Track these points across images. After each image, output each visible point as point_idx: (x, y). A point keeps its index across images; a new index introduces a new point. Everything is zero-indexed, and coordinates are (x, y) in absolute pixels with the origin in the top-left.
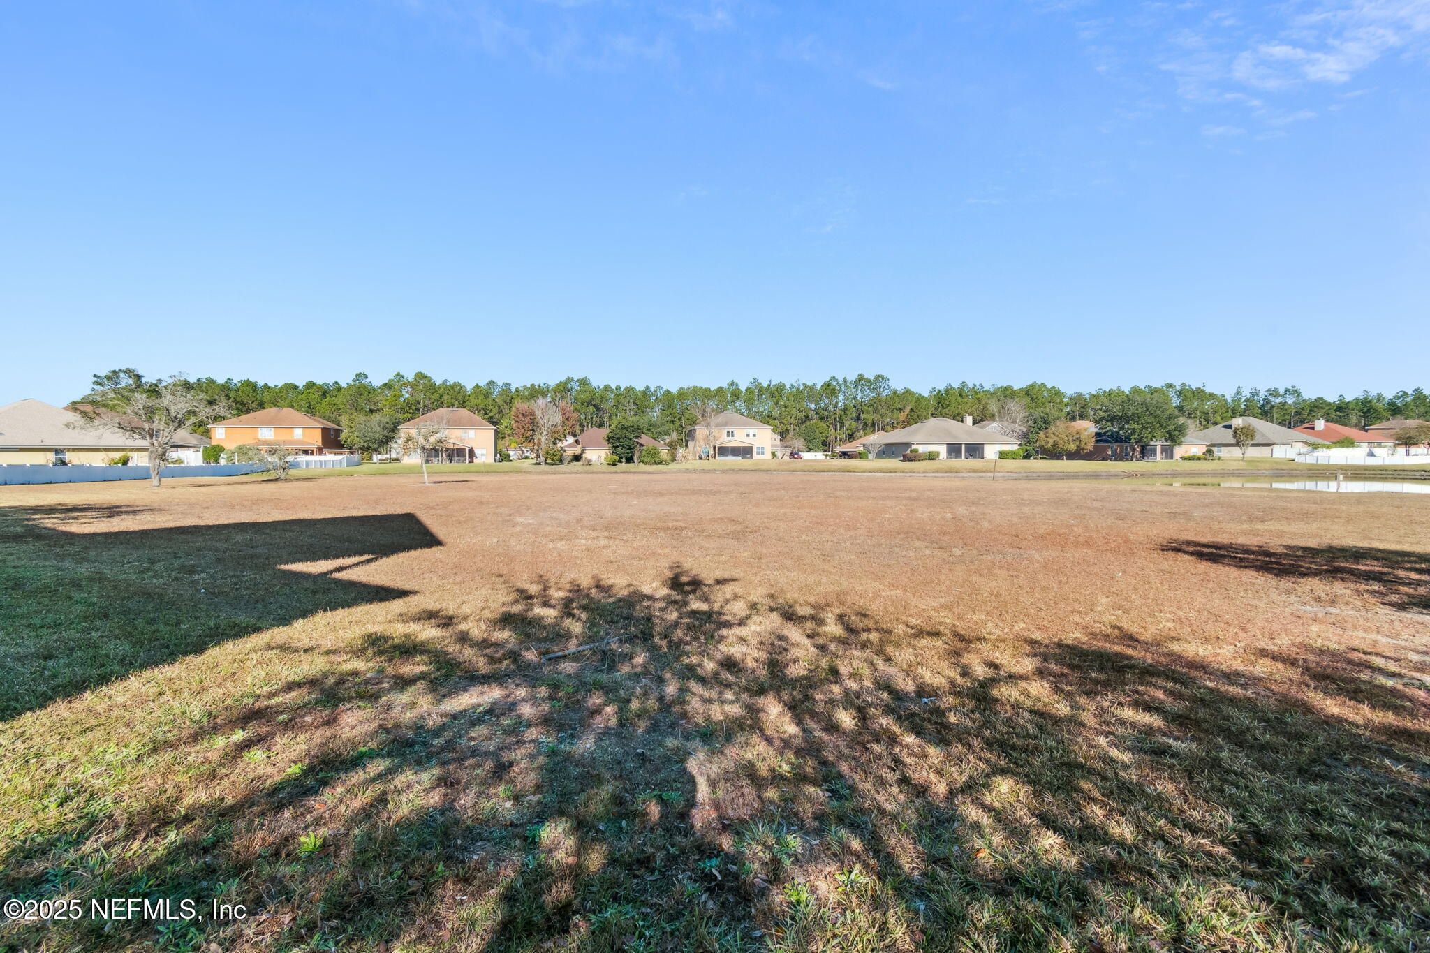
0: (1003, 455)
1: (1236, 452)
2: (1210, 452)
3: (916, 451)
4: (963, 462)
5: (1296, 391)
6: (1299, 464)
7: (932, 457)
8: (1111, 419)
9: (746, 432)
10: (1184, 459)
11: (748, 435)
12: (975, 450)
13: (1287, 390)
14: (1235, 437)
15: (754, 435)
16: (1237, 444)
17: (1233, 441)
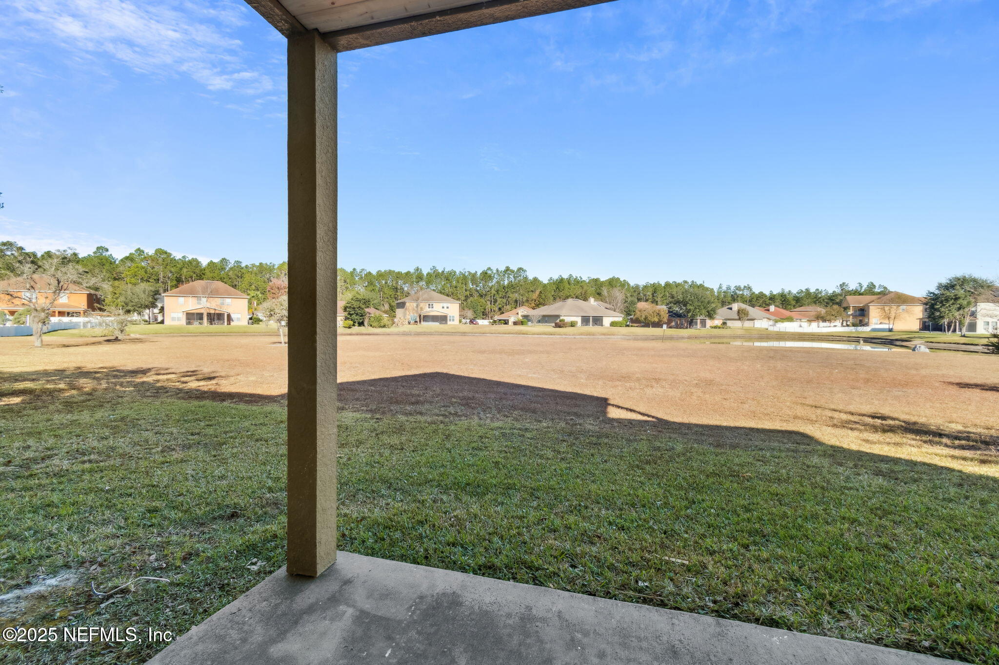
0: (613, 324)
1: (738, 324)
2: (724, 323)
3: (563, 320)
4: (591, 328)
5: (749, 288)
6: (771, 332)
7: (573, 324)
8: (677, 302)
9: (442, 305)
10: (712, 327)
11: (443, 307)
12: (598, 321)
13: (745, 287)
14: (738, 315)
15: (448, 308)
16: (739, 319)
17: (737, 317)
